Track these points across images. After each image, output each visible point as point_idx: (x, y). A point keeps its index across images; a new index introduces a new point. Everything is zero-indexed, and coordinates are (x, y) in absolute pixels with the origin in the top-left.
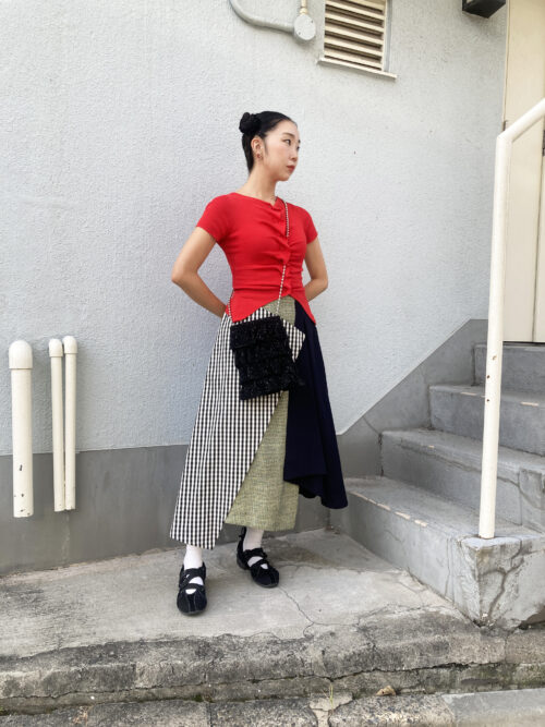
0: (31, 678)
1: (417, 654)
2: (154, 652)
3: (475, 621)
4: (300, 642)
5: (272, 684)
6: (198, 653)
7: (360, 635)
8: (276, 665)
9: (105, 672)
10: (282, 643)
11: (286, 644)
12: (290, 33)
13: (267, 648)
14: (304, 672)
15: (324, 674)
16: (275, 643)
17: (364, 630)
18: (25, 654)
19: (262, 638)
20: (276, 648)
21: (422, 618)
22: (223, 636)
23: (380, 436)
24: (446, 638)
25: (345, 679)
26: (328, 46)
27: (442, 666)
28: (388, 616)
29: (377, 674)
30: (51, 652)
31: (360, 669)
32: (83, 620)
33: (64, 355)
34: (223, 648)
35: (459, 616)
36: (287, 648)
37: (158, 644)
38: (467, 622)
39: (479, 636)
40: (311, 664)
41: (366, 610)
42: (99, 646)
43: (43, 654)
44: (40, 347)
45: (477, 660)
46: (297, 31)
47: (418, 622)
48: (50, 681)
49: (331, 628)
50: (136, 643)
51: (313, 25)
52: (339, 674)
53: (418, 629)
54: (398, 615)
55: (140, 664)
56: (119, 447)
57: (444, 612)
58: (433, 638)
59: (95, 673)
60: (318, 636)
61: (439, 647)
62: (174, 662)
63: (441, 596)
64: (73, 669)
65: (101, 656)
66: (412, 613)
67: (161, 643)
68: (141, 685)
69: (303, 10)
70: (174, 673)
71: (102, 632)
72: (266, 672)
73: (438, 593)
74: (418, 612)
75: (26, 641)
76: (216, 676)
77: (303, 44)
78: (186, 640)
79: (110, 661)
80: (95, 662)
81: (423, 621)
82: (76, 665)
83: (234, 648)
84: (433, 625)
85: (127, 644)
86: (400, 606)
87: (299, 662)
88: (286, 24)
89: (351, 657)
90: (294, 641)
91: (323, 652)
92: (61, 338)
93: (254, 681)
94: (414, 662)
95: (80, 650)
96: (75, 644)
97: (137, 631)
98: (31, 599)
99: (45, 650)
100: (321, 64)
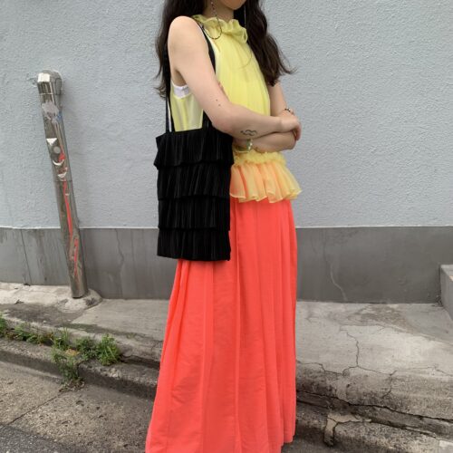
4: (337, 375)
10: (324, 373)
15: (345, 399)
20: (316, 375)
21: (449, 382)
27: (444, 420)
28: (421, 375)
29: (385, 410)
40: (336, 390)
41: (407, 367)
47: (442, 385)
49: (368, 373)
60: (354, 375)
74: (450, 378)
86: (438, 370)
87: (328, 387)
89: (368, 394)
90: (334, 373)
91: (348, 386)
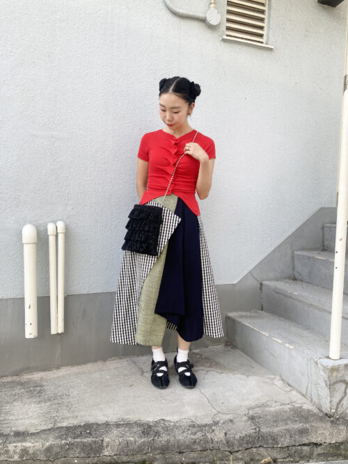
0: (37, 447)
1: (288, 437)
2: (115, 432)
3: (326, 414)
4: (210, 426)
5: (192, 455)
6: (143, 432)
7: (249, 423)
8: (195, 442)
9: (84, 444)
10: (199, 426)
11: (201, 427)
12: (203, 21)
13: (188, 430)
14: (213, 447)
15: (226, 449)
16: (194, 426)
17: (252, 418)
18: (32, 430)
19: (185, 423)
20: (194, 430)
21: (290, 411)
22: (160, 420)
23: (261, 284)
24: (307, 426)
25: (240, 452)
26: (228, 29)
27: (304, 445)
28: (268, 409)
29: (261, 449)
30: (49, 430)
31: (250, 446)
32: (69, 407)
33: (57, 233)
34: (160, 429)
35: (316, 411)
36: (201, 430)
37: (118, 425)
38: (321, 415)
39: (329, 424)
40: (217, 442)
41: (253, 404)
42: (80, 426)
43: (44, 430)
44: (42, 228)
45: (328, 441)
46: (208, 19)
47: (288, 414)
48: (49, 450)
49: (230, 417)
50: (103, 424)
51: (219, 15)
52: (236, 449)
53: (288, 418)
54: (274, 408)
55: (107, 440)
56: (92, 292)
57: (305, 407)
58: (299, 426)
59: (77, 445)
60: (222, 422)
61: (303, 432)
62: (128, 439)
63: (303, 395)
64: (63, 442)
65: (81, 433)
66: (284, 407)
67: (120, 424)
68: (107, 453)
69: (212, 5)
70: (128, 446)
71: (82, 416)
72: (188, 447)
73: (300, 393)
74: (288, 406)
75: (34, 421)
76: (156, 449)
77: (212, 28)
78: (136, 422)
79: (86, 437)
80: (77, 437)
81: (291, 413)
82: (66, 439)
83: (166, 429)
84: (298, 417)
85: (98, 425)
86: (276, 402)
87: (210, 440)
88: (201, 15)
89: (244, 437)
90: (206, 425)
91: (226, 434)
92: (55, 222)
93: (180, 453)
94: (286, 442)
95: (68, 428)
96: (65, 424)
97: (104, 415)
98: (36, 391)
99: (45, 428)
100: (224, 40)
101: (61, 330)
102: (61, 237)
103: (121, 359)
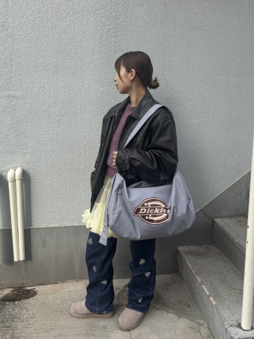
23: (213, 222)
33: (15, 180)
44: (5, 174)
56: (50, 226)
92: (15, 169)
101: (22, 258)
102: (18, 183)
103: (78, 281)
